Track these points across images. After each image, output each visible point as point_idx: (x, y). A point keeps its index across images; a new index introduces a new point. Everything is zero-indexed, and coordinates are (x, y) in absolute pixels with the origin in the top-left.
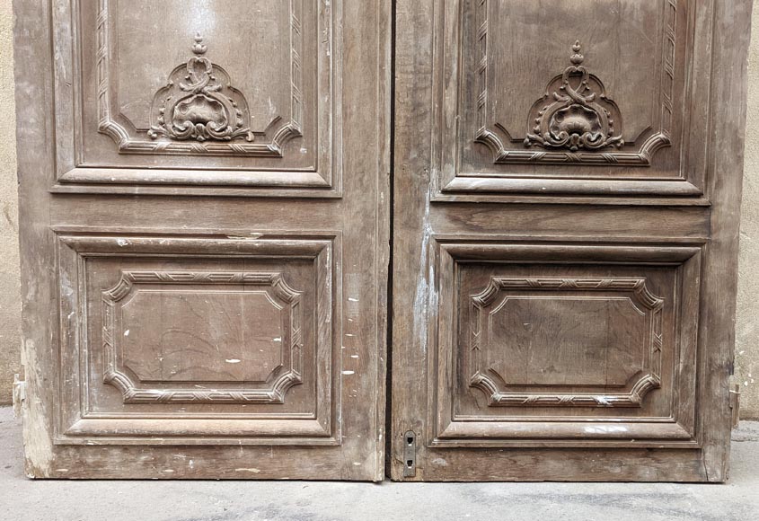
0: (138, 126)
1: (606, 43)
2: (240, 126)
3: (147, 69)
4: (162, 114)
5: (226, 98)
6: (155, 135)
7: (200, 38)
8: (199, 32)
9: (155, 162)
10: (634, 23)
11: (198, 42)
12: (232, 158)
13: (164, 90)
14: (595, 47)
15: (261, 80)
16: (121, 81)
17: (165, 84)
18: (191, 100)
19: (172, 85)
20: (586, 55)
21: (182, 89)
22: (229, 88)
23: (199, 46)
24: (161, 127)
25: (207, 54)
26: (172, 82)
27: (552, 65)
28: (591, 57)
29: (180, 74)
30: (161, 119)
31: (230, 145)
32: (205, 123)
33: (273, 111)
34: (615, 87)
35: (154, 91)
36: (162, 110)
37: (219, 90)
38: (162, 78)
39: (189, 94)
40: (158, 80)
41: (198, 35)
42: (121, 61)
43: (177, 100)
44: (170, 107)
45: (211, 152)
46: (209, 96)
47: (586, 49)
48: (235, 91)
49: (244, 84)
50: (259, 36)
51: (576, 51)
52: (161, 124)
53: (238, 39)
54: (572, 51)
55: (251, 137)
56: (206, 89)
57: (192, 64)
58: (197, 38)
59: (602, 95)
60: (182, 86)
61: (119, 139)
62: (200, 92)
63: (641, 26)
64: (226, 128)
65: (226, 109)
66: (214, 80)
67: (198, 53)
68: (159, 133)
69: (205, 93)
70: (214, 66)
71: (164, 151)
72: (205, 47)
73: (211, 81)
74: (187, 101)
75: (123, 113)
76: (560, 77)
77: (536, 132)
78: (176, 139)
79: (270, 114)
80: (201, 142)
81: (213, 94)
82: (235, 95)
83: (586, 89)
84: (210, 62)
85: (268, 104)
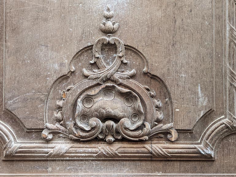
0: (29, 125)
2: (159, 121)
3: (42, 53)
4: (60, 108)
5: (142, 86)
6: (50, 137)
7: (111, 13)
8: (109, 6)
9: (50, 169)
11: (108, 18)
12: (149, 163)
13: (64, 78)
15: (187, 63)
16: (8, 68)
17: (65, 71)
18: (97, 90)
19: (73, 73)
21: (86, 77)
22: (145, 74)
23: (109, 24)
24: (58, 125)
25: (119, 33)
26: (73, 68)
29: (84, 57)
30: (59, 115)
31: (148, 146)
32: (116, 119)
33: (203, 101)
35: (50, 81)
36: (60, 103)
37: (132, 77)
38: (62, 65)
39: (95, 82)
40: (56, 66)
41: (108, 10)
42: (9, 44)
43: (79, 91)
44: (71, 99)
45: (122, 157)
46: (120, 85)
48: (154, 77)
49: (165, 70)
50: (186, 9)
52: (59, 121)
53: (159, 14)
55: (174, 135)
56: (117, 76)
57: (99, 46)
58: (107, 13)
60: (86, 72)
61: (5, 142)
62: (108, 79)
64: (143, 125)
65: (142, 101)
66: (126, 64)
67: (107, 32)
68: (55, 133)
69: (115, 81)
70: (128, 48)
71: (63, 156)
72: (117, 24)
73: (123, 66)
74: (92, 92)
75: (10, 109)
78: (78, 141)
79: (199, 107)
80: (110, 143)
81: (125, 82)
82: (153, 82)
84: (122, 42)
85: (196, 93)
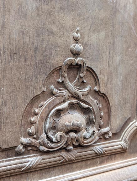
1: (103, 34)
10: (126, 16)
14: (94, 37)
20: (85, 46)
27: (51, 54)
28: (90, 48)
34: (108, 80)
47: (86, 39)
51: (76, 40)
54: (72, 40)
59: (96, 88)
63: (132, 20)
76: (59, 69)
77: (30, 135)
83: (83, 82)
